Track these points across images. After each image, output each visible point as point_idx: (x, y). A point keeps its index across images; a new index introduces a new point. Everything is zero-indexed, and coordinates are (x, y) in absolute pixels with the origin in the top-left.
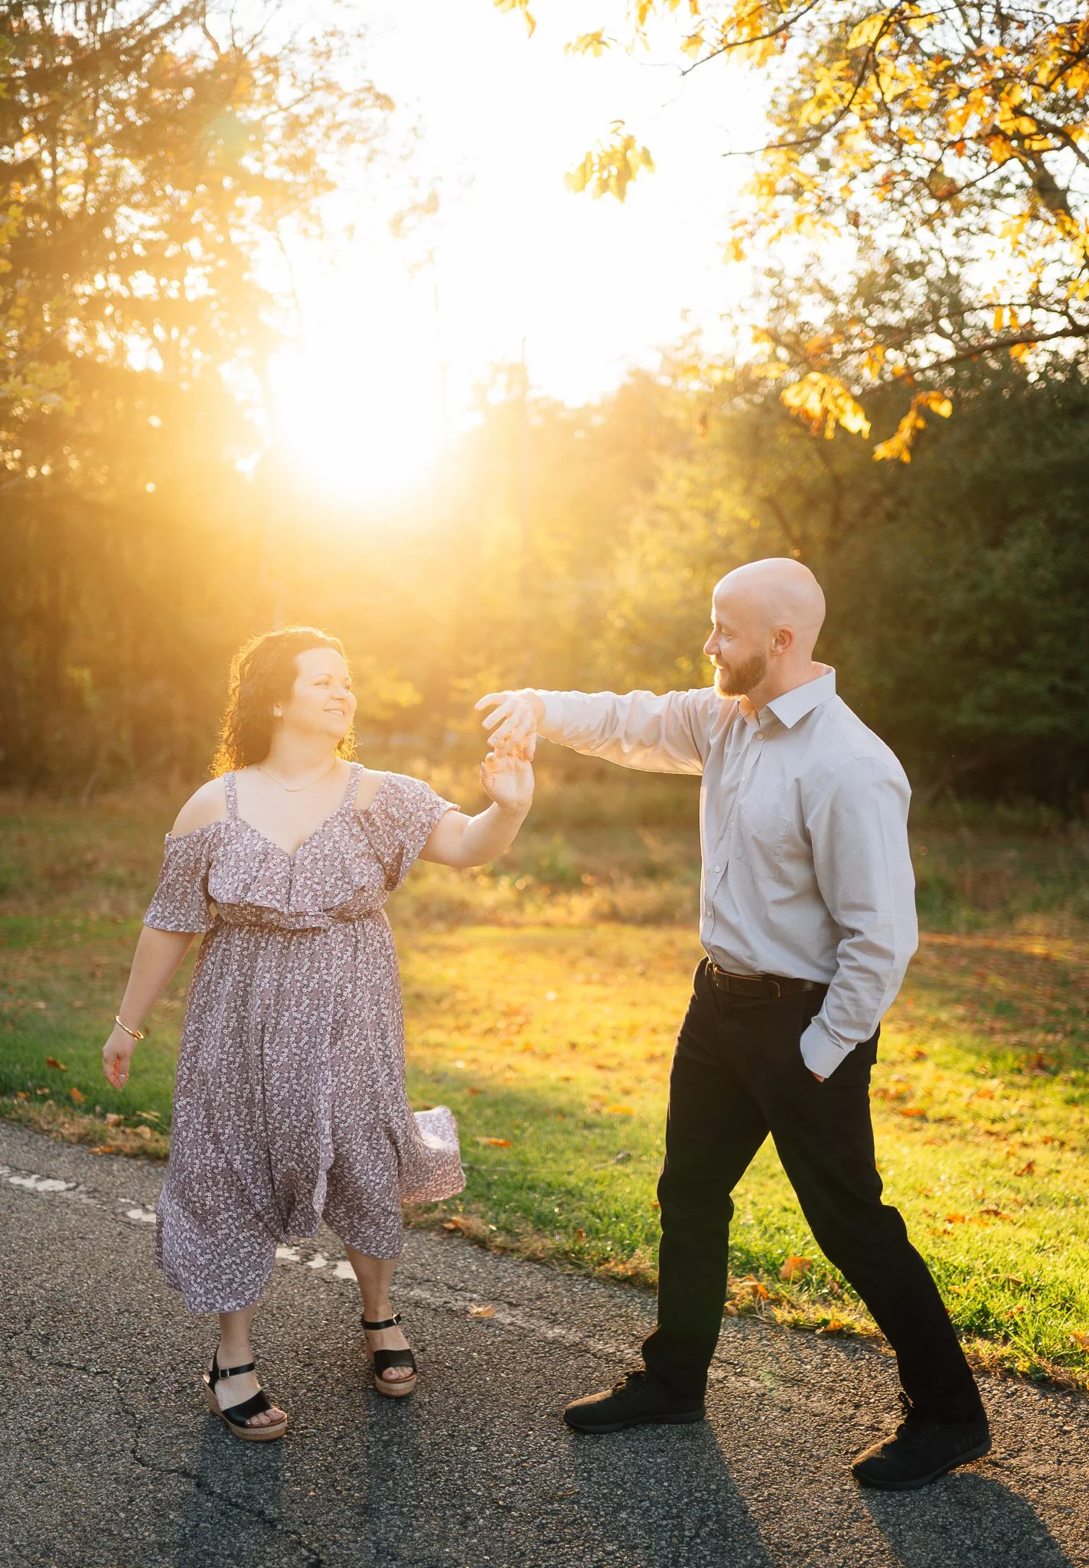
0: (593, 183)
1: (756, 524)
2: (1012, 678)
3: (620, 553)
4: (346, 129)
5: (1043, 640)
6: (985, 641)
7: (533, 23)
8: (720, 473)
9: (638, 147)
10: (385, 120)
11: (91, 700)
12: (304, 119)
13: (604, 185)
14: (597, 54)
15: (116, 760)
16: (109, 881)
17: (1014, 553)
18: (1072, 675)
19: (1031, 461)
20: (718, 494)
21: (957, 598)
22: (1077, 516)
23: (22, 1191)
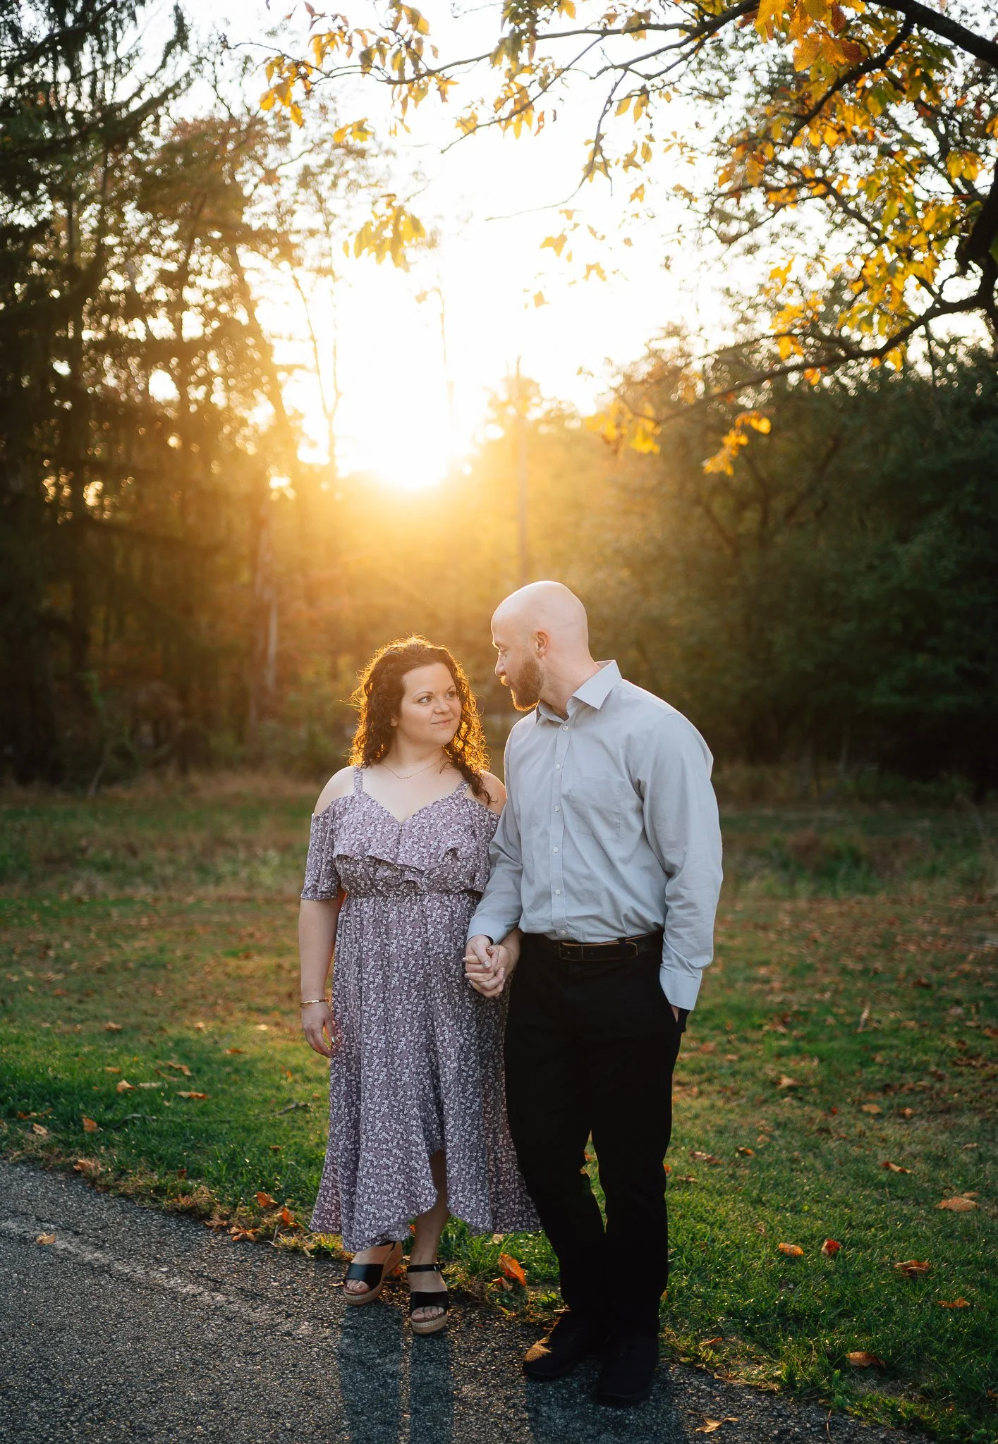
2: (922, 660)
5: (950, 625)
6: (897, 627)
9: (410, 216)
10: (388, 166)
11: (99, 701)
13: (380, 250)
15: (123, 754)
16: (93, 864)
17: (917, 547)
18: (978, 656)
19: (935, 462)
21: (867, 589)
22: (978, 509)
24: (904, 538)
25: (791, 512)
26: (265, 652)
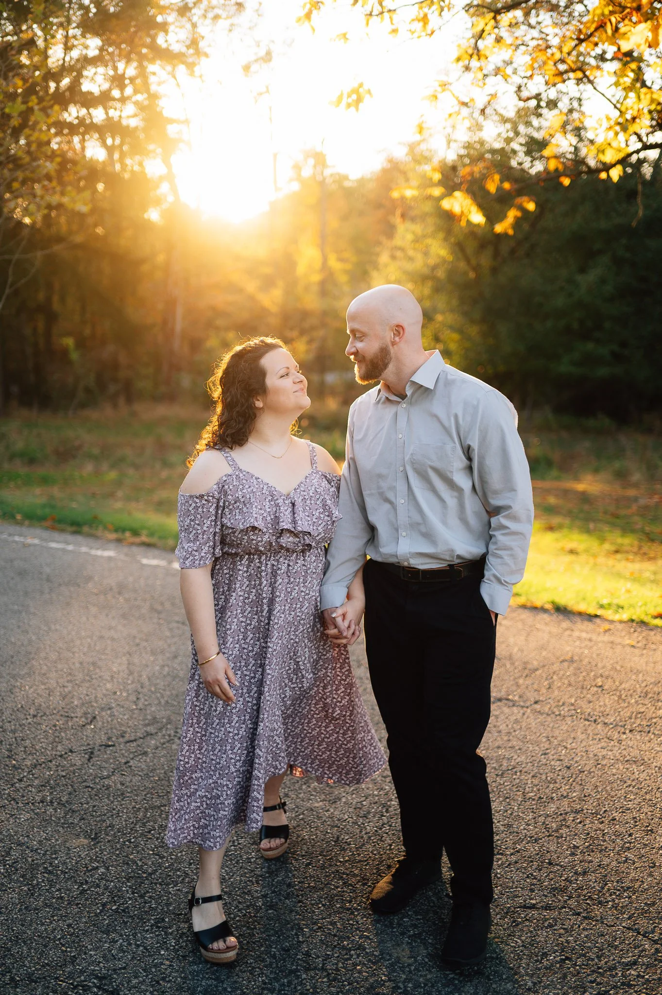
0: (344, 104)
1: (451, 258)
2: (590, 346)
3: (375, 274)
4: (216, 11)
5: (608, 325)
6: (575, 325)
7: (314, 30)
8: (430, 229)
9: (366, 87)
11: (74, 356)
12: (191, 5)
13: (349, 105)
14: (345, 43)
15: (88, 390)
16: (90, 456)
17: (592, 276)
18: (624, 345)
20: (429, 241)
21: (560, 301)
22: (628, 255)
23: (96, 556)
24: (583, 270)
25: (513, 252)
26: (173, 328)
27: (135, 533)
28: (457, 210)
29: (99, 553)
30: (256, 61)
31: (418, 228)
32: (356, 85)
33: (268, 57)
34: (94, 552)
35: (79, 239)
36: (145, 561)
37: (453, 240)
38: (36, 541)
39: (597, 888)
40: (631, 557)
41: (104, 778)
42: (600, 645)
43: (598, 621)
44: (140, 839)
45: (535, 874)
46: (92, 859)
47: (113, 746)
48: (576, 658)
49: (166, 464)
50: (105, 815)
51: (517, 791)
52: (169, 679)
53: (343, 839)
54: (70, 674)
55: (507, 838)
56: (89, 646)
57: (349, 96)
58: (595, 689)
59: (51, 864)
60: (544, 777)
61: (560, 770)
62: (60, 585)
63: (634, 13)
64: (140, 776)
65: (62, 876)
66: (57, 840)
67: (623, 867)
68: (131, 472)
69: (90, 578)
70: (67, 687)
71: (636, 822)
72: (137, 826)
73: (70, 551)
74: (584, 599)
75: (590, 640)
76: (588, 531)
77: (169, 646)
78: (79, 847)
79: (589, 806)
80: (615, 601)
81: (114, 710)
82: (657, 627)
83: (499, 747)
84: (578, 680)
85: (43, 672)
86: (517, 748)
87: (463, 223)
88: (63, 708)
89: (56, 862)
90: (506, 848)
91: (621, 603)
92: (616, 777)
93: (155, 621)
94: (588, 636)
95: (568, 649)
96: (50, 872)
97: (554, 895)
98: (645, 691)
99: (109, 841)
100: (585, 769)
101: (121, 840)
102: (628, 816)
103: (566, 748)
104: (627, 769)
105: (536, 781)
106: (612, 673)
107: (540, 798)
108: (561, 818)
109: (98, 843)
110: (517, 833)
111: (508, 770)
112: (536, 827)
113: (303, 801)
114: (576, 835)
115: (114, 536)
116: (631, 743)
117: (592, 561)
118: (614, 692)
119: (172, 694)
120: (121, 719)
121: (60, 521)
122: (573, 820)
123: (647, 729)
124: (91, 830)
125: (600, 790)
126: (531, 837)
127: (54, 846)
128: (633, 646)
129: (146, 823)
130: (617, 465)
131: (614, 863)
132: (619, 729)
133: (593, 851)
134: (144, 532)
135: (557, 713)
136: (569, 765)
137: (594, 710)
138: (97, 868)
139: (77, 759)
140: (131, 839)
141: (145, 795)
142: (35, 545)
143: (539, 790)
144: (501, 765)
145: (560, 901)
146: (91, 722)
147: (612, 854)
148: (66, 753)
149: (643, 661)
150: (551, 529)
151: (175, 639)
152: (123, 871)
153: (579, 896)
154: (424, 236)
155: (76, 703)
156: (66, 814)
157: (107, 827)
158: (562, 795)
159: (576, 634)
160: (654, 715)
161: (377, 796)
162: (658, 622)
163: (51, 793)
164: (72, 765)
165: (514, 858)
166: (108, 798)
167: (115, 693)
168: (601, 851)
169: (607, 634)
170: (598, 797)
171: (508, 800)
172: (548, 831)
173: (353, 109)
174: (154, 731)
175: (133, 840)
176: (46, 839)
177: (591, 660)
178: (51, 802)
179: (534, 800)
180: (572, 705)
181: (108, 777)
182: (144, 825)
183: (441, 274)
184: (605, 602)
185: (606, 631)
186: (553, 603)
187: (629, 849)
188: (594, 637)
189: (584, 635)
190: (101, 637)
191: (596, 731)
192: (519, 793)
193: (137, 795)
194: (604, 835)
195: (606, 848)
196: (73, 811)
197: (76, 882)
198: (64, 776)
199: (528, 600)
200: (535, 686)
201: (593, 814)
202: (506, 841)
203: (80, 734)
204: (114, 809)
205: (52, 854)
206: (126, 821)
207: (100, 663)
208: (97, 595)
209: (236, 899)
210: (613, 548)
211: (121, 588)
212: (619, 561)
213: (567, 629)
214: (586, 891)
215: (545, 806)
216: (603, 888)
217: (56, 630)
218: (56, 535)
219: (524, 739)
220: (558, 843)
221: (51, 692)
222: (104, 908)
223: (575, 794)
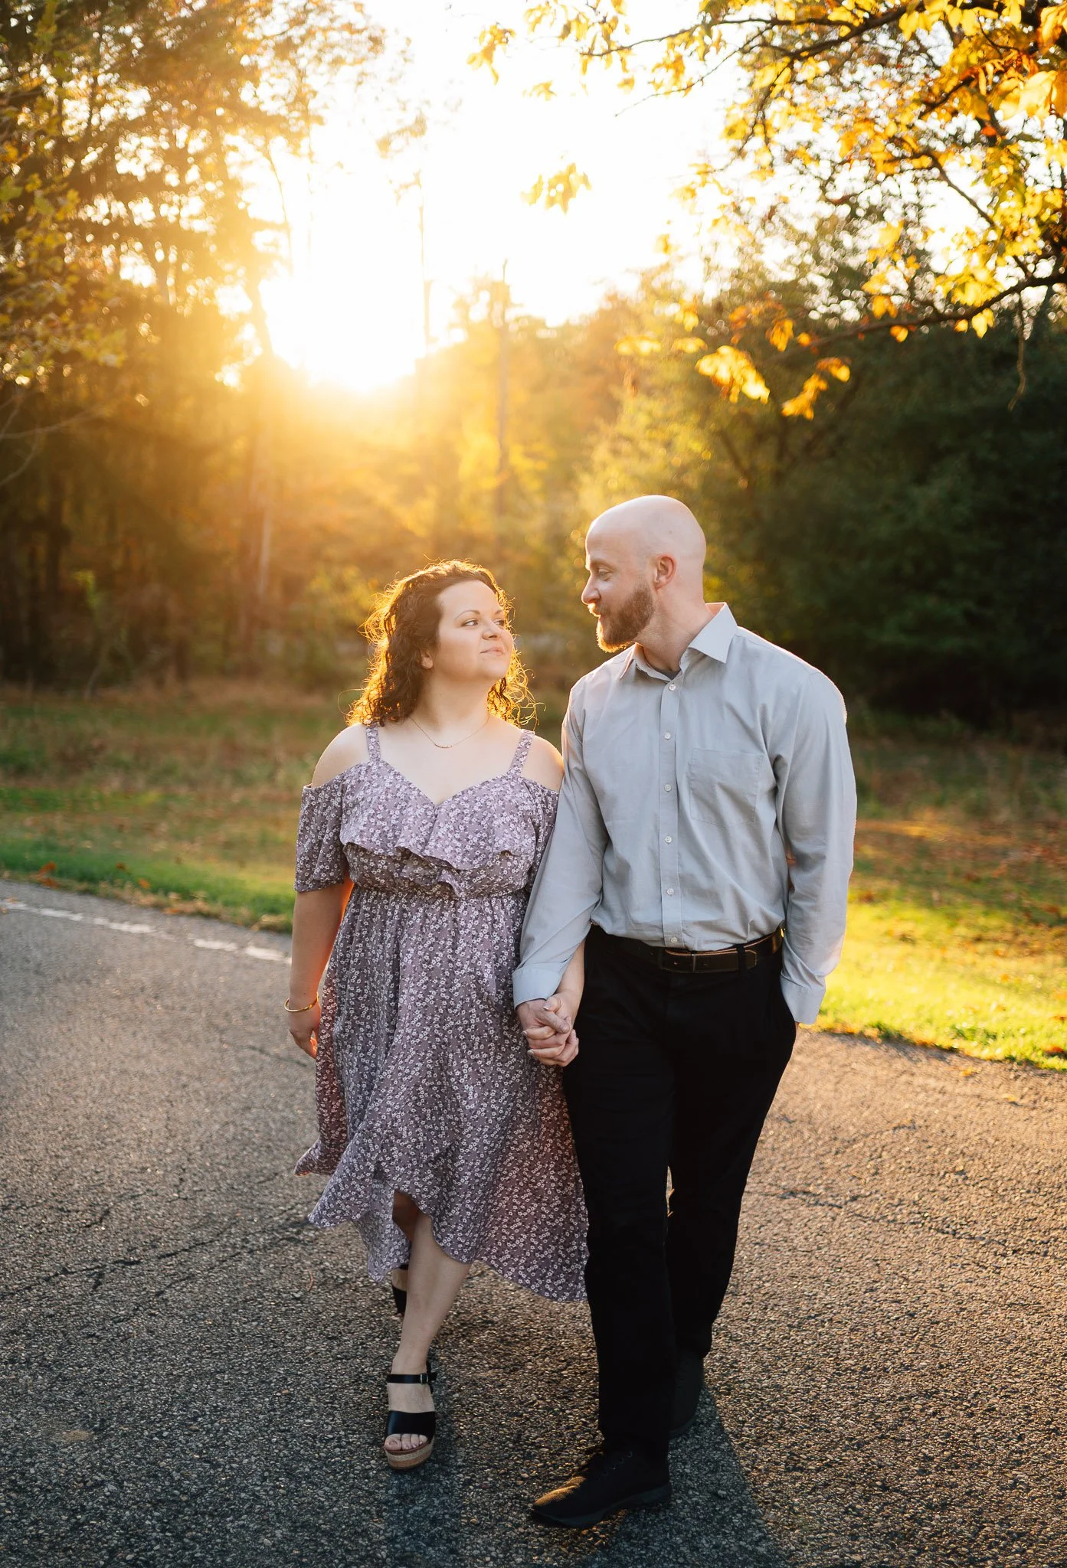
0: (543, 199)
1: (708, 456)
2: (931, 602)
3: (585, 478)
4: (337, 51)
5: (960, 569)
6: (908, 569)
7: (497, 77)
8: (676, 408)
9: (579, 171)
11: (95, 601)
12: (296, 41)
13: (551, 201)
14: (547, 99)
15: (116, 658)
17: (935, 490)
18: (984, 601)
19: (956, 407)
20: (675, 427)
21: (884, 529)
22: (994, 457)
23: (120, 932)
24: (921, 479)
25: (808, 447)
26: (257, 559)
27: (186, 895)
28: (723, 376)
29: (125, 927)
30: (400, 132)
31: (656, 406)
32: (563, 168)
33: (419, 127)
34: (115, 926)
35: (106, 411)
36: (200, 943)
37: (712, 426)
38: (21, 906)
39: (967, 1534)
40: (1001, 948)
41: (119, 1321)
42: (959, 1100)
43: (954, 1058)
44: (179, 1432)
45: (858, 1506)
46: (93, 1466)
47: (138, 1263)
48: (919, 1122)
49: (240, 779)
50: (119, 1387)
51: (825, 1355)
52: (235, 1146)
53: (528, 1437)
54: (69, 1135)
55: (810, 1439)
56: (103, 1088)
57: (552, 187)
58: (953, 1176)
59: (23, 1474)
60: (870, 1331)
61: (897, 1319)
62: (58, 980)
63: (1024, 59)
64: (181, 1317)
65: (41, 1497)
66: (35, 1431)
67: (1009, 1496)
68: (183, 791)
69: (107, 971)
70: (63, 1158)
71: (1029, 1415)
72: (174, 1409)
73: (78, 923)
74: (930, 1021)
75: (943, 1092)
76: (930, 905)
77: (238, 1089)
78: (71, 1444)
79: (949, 1384)
80: (982, 1026)
81: (140, 1199)
82: (1052, 1070)
83: (793, 1277)
84: (923, 1160)
85: (23, 1130)
86: (824, 1278)
87: (734, 398)
88: (54, 1195)
89: (32, 1471)
90: (808, 1459)
91: (992, 1029)
92: (992, 1333)
93: (215, 1045)
94: (941, 1084)
95: (907, 1106)
96: (21, 1490)
97: (893, 1546)
98: (1036, 1181)
99: (124, 1435)
100: (940, 1318)
101: (146, 1433)
102: (1016, 1404)
103: (906, 1279)
104: (1012, 1319)
105: (857, 1338)
106: (980, 1149)
107: (865, 1369)
108: (900, 1405)
109: (105, 1437)
110: (827, 1431)
111: (810, 1317)
112: (858, 1422)
113: (459, 1367)
114: (927, 1436)
115: (151, 899)
116: (1016, 1274)
117: (938, 954)
118: (985, 1183)
119: (239, 1173)
120: (153, 1217)
121: (61, 873)
122: (922, 1410)
123: (1042, 1249)
124: (95, 1414)
125: (966, 1355)
126: (851, 1440)
127: (30, 1442)
128: (1014, 1103)
129: (190, 1403)
130: (973, 794)
131: (994, 1490)
132: (995, 1248)
133: (957, 1467)
134: (201, 894)
135: (890, 1218)
136: (912, 1310)
137: (952, 1213)
138: (102, 1483)
139: (74, 1286)
140: (162, 1432)
141: (190, 1353)
142: (19, 911)
143: (862, 1354)
144: (797, 1309)
145: (902, 1556)
146: (101, 1220)
147: (991, 1473)
148: (56, 1275)
149: (1031, 1128)
150: (869, 899)
151: (248, 1078)
152: (147, 1489)
153: (935, 1549)
154: (667, 420)
155: (76, 1186)
156: (52, 1384)
157: (123, 1409)
158: (902, 1365)
159: (919, 1081)
160: (1053, 1225)
161: (586, 1360)
162: (1056, 1062)
163: (28, 1346)
164: (65, 1297)
165: (821, 1477)
166: (125, 1356)
167: (144, 1169)
168: (971, 1466)
169: (971, 1080)
170: (964, 1368)
171: (810, 1372)
172: (880, 1429)
173: (557, 207)
174: (207, 1239)
175: (165, 1434)
176: (15, 1428)
177: (945, 1127)
178: (28, 1362)
179: (854, 1371)
180: (915, 1203)
181: (127, 1319)
182: (186, 1405)
183: (692, 481)
184: (964, 1025)
185: (968, 1077)
186: (879, 1027)
187: (1018, 1463)
188: (949, 1088)
189: (932, 1083)
190: (124, 1072)
191: (957, 1252)
192: (827, 1360)
193: (175, 1353)
194: (975, 1437)
195: (980, 1461)
196: (65, 1379)
197: (64, 1508)
198: (51, 1316)
199: (837, 1021)
200: (852, 1171)
201: (955, 1399)
202: (808, 1446)
203: (82, 1241)
204: (135, 1377)
205: (25, 1456)
206: (154, 1398)
207: (119, 1117)
208: (118, 997)
209: (343, 1544)
210: (973, 933)
211: (160, 988)
212: (983, 955)
213: (904, 1072)
214: (947, 1540)
215: (874, 1384)
216: (976, 1534)
217: (49, 1057)
218: (54, 896)
219: (835, 1264)
220: (897, 1451)
221: (34, 1166)
222: (111, 1558)
223: (923, 1363)
